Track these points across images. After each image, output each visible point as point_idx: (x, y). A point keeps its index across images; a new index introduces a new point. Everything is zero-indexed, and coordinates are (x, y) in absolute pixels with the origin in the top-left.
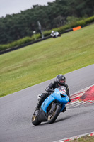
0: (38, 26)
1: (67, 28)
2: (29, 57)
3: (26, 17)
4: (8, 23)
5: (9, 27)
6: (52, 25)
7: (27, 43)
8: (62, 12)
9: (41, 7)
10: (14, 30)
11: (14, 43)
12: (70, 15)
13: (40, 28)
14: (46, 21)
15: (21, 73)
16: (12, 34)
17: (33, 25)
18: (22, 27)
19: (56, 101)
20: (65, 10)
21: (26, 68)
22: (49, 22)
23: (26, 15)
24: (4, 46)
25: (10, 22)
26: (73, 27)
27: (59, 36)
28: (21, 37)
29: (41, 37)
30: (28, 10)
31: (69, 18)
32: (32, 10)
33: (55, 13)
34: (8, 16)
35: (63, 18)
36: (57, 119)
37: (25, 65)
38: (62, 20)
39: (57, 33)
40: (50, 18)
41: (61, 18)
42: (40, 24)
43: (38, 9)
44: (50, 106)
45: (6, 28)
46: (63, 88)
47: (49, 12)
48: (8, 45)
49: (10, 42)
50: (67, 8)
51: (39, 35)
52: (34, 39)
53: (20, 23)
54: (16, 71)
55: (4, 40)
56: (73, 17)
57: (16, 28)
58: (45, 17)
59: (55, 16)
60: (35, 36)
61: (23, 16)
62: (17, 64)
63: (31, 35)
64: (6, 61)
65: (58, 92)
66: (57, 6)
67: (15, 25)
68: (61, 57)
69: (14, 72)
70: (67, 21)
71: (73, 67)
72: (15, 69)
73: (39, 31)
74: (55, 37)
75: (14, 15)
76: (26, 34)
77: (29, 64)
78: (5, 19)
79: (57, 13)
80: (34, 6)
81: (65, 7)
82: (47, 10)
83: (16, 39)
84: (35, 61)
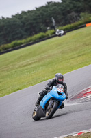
0: (52, 22)
1: (81, 24)
2: (43, 52)
3: (41, 13)
4: (23, 19)
5: (24, 24)
6: (66, 21)
7: (41, 39)
8: (76, 9)
9: (55, 4)
10: (29, 27)
11: (29, 39)
12: (83, 12)
13: (54, 24)
14: (60, 17)
15: (36, 68)
16: (27, 30)
17: (47, 21)
18: (37, 23)
19: (53, 98)
20: (79, 7)
21: (41, 63)
22: (62, 18)
23: (41, 11)
24: (19, 41)
25: (25, 18)
26: (86, 23)
27: (64, 34)
28: (36, 33)
29: (55, 33)
30: (43, 7)
31: (82, 14)
32: (46, 7)
33: (68, 9)
34: (24, 13)
35: (76, 14)
36: (54, 115)
37: (39, 61)
38: (76, 16)
39: (62, 32)
40: (63, 14)
41: (74, 14)
42: (54, 21)
43: (52, 6)
44: (47, 103)
45: (21, 24)
46: (60, 86)
47: (63, 8)
48: (23, 41)
49: (25, 38)
50: (80, 4)
51: (53, 31)
52: (48, 35)
53: (35, 19)
54: (31, 66)
55: (19, 35)
56: (86, 13)
57: (31, 24)
58: (59, 14)
59: (69, 12)
60: (49, 32)
61: (38, 12)
62: (32, 59)
63: (45, 31)
64: (21, 56)
65: (55, 90)
66: (70, 3)
67: (30, 22)
68: (75, 53)
69: (29, 67)
70: (80, 17)
71: (86, 62)
72: (30, 64)
73: (53, 27)
74: (60, 35)
75: (29, 12)
76: (41, 30)
77: (43, 59)
78: (20, 15)
79: (71, 9)
80: (48, 3)
81: (78, 4)
82: (61, 7)
83: (31, 35)
84: (49, 56)
